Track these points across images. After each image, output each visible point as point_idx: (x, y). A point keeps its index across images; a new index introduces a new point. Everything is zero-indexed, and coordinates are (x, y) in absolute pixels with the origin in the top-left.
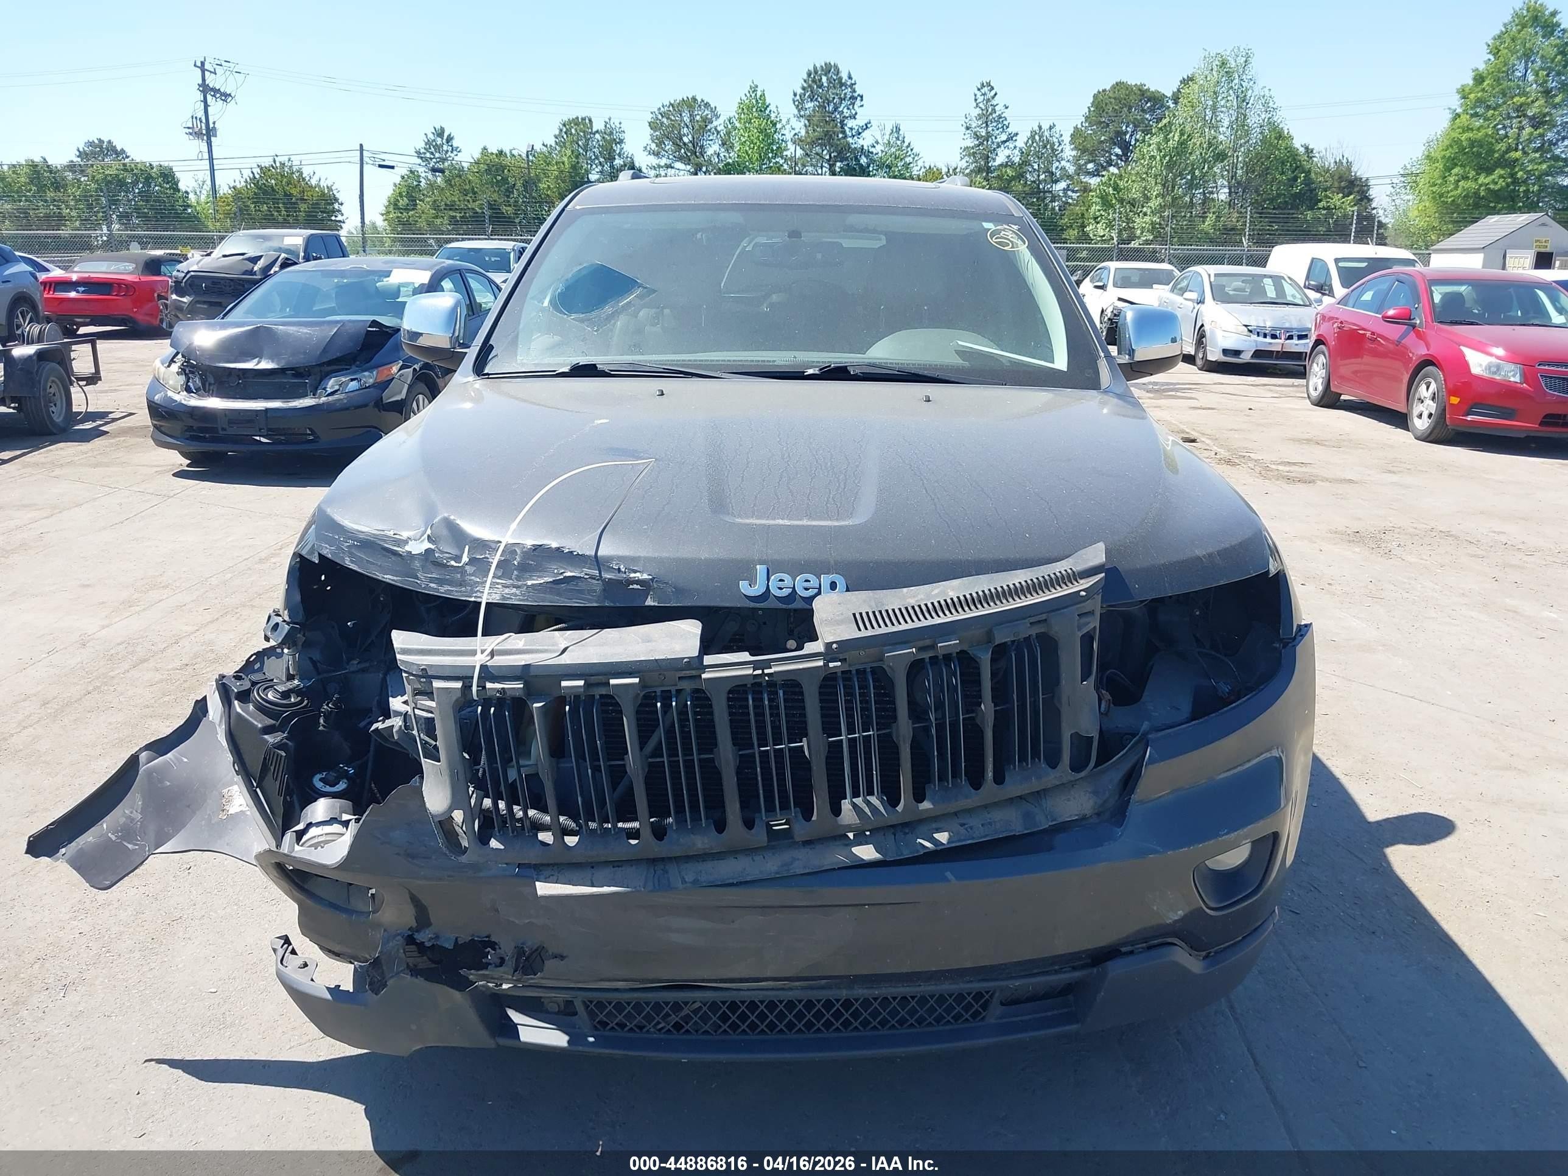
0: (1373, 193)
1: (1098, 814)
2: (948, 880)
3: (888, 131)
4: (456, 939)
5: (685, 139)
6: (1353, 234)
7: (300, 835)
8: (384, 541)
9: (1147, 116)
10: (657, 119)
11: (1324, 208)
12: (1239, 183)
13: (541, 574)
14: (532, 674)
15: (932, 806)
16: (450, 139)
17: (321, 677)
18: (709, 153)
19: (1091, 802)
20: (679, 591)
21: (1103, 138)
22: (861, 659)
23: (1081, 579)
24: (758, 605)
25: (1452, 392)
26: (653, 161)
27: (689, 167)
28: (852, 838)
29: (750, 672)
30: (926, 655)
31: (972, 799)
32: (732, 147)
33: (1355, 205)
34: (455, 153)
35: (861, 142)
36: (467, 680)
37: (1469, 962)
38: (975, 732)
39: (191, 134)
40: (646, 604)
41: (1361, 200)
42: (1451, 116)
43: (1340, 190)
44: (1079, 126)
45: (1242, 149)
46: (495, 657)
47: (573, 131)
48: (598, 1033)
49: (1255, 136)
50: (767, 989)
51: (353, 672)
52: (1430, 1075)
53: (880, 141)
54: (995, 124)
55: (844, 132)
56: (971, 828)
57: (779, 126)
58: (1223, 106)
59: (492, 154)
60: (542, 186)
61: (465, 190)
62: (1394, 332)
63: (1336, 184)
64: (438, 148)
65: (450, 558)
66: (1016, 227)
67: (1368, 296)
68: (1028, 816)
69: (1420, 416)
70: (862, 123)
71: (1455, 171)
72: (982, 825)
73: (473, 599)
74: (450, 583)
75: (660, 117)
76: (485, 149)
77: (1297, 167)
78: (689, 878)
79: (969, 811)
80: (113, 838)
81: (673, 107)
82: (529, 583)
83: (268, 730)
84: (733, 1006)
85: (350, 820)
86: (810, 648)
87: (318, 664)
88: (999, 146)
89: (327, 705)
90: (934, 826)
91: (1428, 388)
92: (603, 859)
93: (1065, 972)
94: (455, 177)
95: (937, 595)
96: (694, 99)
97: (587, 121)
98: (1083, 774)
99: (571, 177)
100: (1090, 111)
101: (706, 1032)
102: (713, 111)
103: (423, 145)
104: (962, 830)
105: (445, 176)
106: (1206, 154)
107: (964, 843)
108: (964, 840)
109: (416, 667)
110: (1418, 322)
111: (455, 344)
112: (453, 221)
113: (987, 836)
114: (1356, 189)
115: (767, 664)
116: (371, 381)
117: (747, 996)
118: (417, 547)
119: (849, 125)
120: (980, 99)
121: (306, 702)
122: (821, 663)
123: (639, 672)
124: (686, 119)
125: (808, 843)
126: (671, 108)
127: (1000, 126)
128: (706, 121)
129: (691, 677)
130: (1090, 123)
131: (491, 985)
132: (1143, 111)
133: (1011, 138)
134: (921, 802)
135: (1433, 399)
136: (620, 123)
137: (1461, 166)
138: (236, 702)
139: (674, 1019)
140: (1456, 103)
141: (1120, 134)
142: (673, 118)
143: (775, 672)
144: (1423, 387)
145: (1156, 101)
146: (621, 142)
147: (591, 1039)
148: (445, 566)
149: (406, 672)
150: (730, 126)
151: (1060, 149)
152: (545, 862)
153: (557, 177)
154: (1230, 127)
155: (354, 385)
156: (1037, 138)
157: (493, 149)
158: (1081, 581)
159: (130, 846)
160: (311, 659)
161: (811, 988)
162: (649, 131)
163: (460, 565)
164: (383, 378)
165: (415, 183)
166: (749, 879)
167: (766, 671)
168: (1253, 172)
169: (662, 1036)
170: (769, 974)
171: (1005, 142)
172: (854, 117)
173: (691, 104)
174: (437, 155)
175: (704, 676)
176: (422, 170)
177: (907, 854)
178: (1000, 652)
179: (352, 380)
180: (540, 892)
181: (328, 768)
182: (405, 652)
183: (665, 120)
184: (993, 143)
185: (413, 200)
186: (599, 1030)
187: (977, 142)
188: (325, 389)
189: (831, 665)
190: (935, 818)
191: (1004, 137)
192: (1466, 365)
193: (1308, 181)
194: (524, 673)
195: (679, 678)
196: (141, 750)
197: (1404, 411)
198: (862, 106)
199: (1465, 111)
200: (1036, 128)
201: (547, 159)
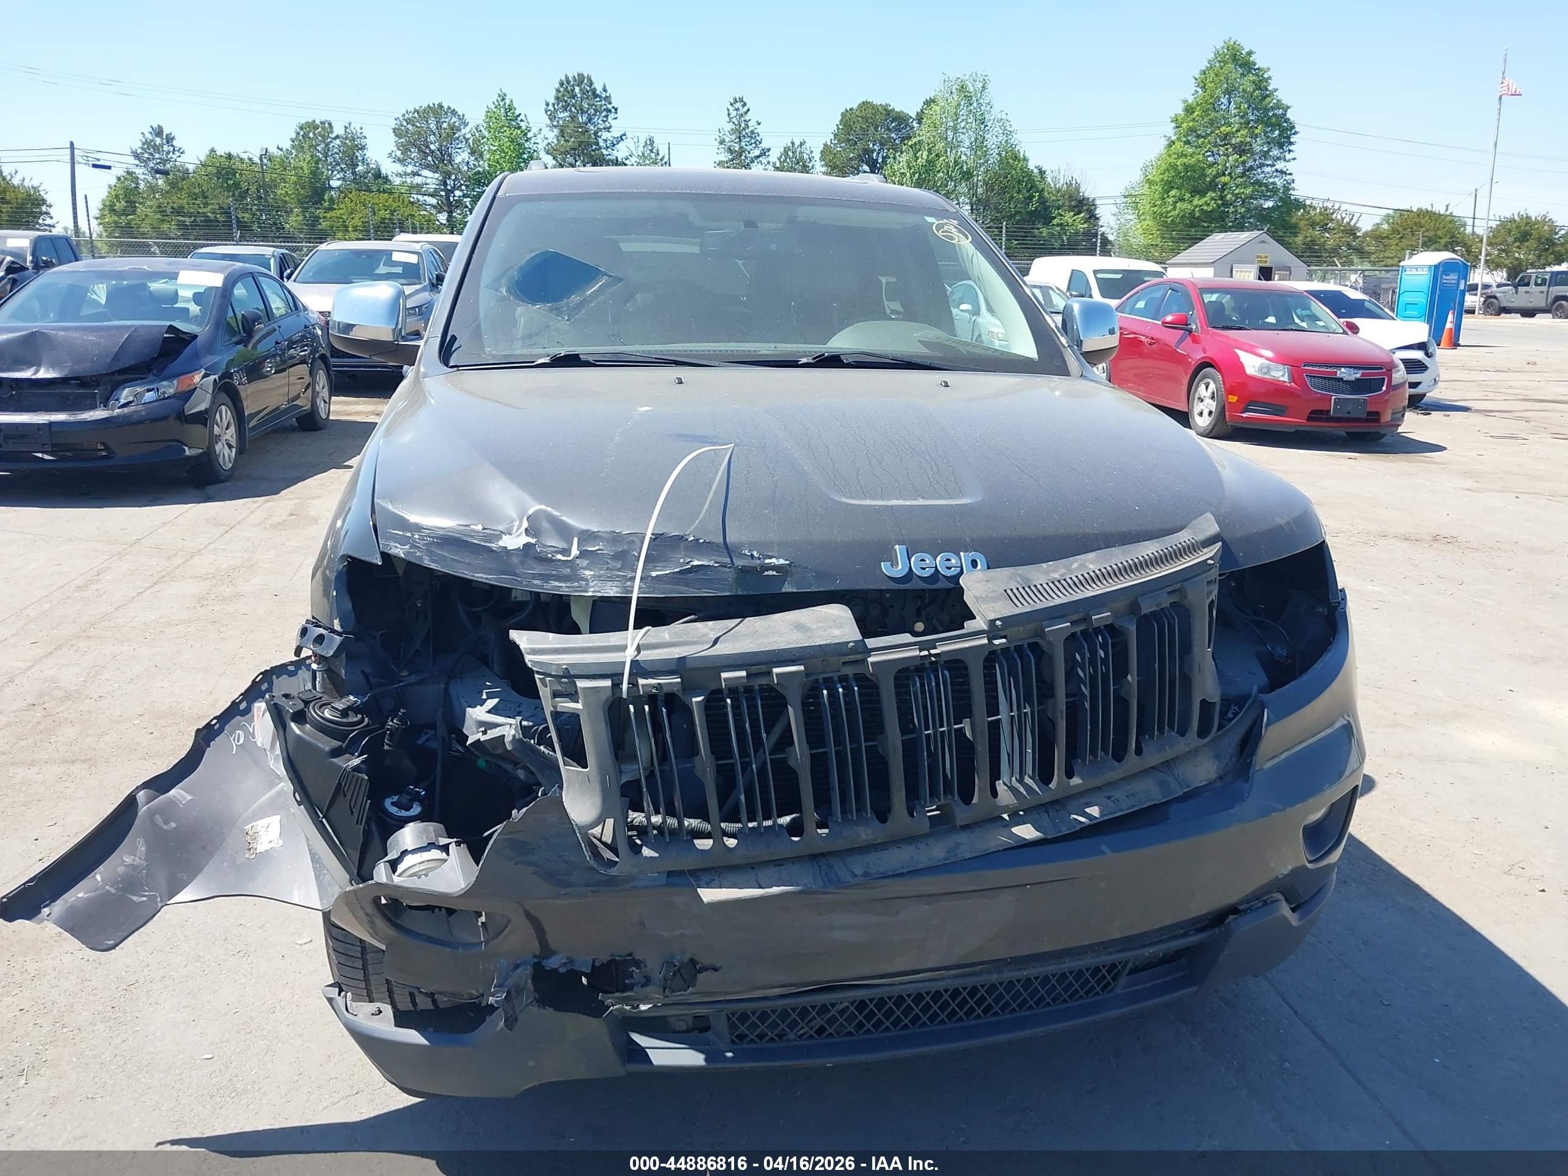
0: (1099, 212)
1: (1221, 778)
2: (1103, 853)
3: (642, 144)
4: (594, 961)
5: (433, 147)
6: (1098, 248)
7: (394, 865)
8: (472, 536)
9: (893, 135)
10: (402, 126)
11: (1058, 225)
12: (979, 200)
13: (665, 564)
14: (688, 667)
15: (1081, 782)
16: (170, 139)
17: (375, 691)
18: (457, 161)
19: (1215, 767)
20: (820, 575)
21: (852, 155)
22: (1022, 634)
23: (1204, 548)
24: (902, 586)
25: (1230, 391)
26: (399, 168)
27: (437, 175)
28: (1007, 818)
29: (917, 653)
30: (1078, 629)
31: (1118, 771)
32: (481, 155)
33: (1085, 222)
34: (177, 154)
35: (615, 153)
36: (616, 677)
37: (1435, 900)
38: (1122, 703)
40: (783, 590)
41: (1090, 218)
42: (1167, 143)
43: (1071, 208)
44: (829, 143)
45: (982, 169)
46: (642, 652)
47: (311, 135)
48: (736, 1047)
49: (994, 158)
50: (925, 981)
51: (411, 685)
52: (1446, 1006)
53: (635, 153)
54: (748, 140)
55: (597, 144)
56: (1117, 800)
57: (529, 135)
58: (963, 128)
59: (221, 156)
60: (279, 192)
61: (195, 194)
62: (1172, 337)
63: (1067, 204)
64: (157, 148)
65: (555, 552)
66: (955, 222)
67: (1141, 305)
68: (1163, 784)
69: (1201, 414)
70: (618, 135)
71: (1173, 193)
72: (1127, 796)
73: (590, 594)
74: (558, 578)
75: (405, 123)
76: (213, 150)
77: (1032, 187)
78: (859, 871)
79: (1111, 784)
80: (113, 891)
81: (418, 113)
82: (654, 574)
83: (336, 753)
84: (881, 1003)
85: (450, 843)
86: (970, 626)
87: (371, 678)
88: (752, 162)
89: (392, 721)
90: (1083, 801)
91: (1207, 388)
92: (766, 858)
93: (1191, 935)
94: (177, 179)
95: (1077, 569)
96: (441, 106)
97: (327, 125)
98: (1208, 739)
99: (311, 183)
100: (838, 129)
101: (850, 1033)
102: (461, 118)
103: (140, 145)
104: (1110, 803)
105: (168, 179)
106: (952, 172)
107: (1115, 815)
108: (1115, 813)
109: (554, 667)
110: (1194, 327)
111: (398, 337)
112: (182, 225)
113: (1133, 806)
114: (1085, 208)
115: (932, 645)
116: (171, 391)
117: (897, 990)
118: (515, 541)
119: (604, 137)
120: (733, 113)
121: (366, 720)
122: (985, 641)
123: (802, 660)
124: (433, 126)
125: (965, 827)
126: (416, 115)
127: (753, 141)
128: (454, 129)
129: (855, 662)
130: (839, 140)
131: (628, 1008)
132: (889, 129)
133: (764, 153)
134: (1071, 778)
135: (1213, 397)
136: (361, 128)
137: (1177, 188)
138: (293, 725)
139: (819, 1022)
140: (1170, 131)
141: (868, 151)
142: (418, 124)
143: (942, 652)
144: (1203, 387)
145: (901, 120)
146: (363, 148)
147: (729, 1055)
148: (551, 561)
149: (538, 673)
150: (477, 134)
151: (810, 165)
152: (703, 866)
153: (295, 183)
154: (971, 148)
155: (150, 396)
156: (790, 153)
157: (221, 151)
158: (1205, 550)
159: (135, 898)
160: (362, 671)
161: (963, 975)
162: (393, 138)
163: (569, 559)
164: (185, 388)
165: (133, 185)
166: (920, 867)
167: (933, 652)
168: (993, 190)
169: (804, 1043)
170: (930, 965)
171: (758, 157)
172: (608, 129)
173: (437, 111)
174: (157, 156)
175: (870, 660)
176: (140, 172)
177: (1065, 831)
178: (1145, 623)
179: (149, 391)
180: (705, 899)
181: (399, 791)
182: (534, 652)
183: (410, 127)
184: (746, 157)
185: (131, 206)
186: (737, 1044)
187: (730, 157)
188: (117, 400)
189: (997, 642)
190: (1082, 794)
191: (757, 152)
192: (1241, 367)
193: (1042, 201)
194: (679, 666)
195: (843, 663)
196: (138, 789)
197: (1186, 410)
198: (616, 118)
199: (1179, 139)
200: (790, 144)
201: (284, 163)
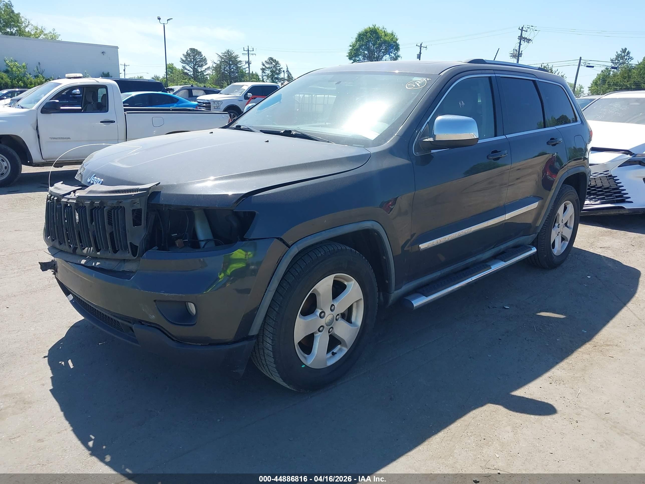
15: (100, 254)
28: (87, 258)
34: (630, 60)
39: (512, 56)
64: (622, 58)
103: (615, 57)
104: (103, 264)
108: (102, 267)
134: (98, 252)
165: (607, 74)
